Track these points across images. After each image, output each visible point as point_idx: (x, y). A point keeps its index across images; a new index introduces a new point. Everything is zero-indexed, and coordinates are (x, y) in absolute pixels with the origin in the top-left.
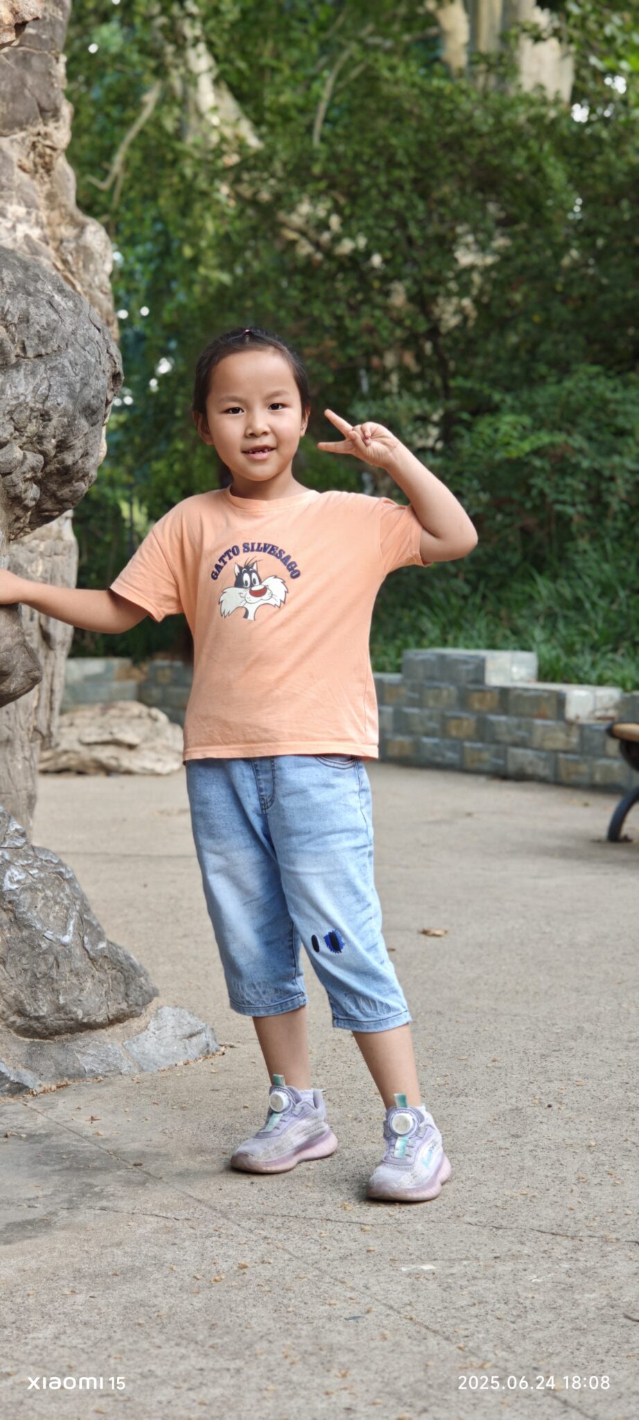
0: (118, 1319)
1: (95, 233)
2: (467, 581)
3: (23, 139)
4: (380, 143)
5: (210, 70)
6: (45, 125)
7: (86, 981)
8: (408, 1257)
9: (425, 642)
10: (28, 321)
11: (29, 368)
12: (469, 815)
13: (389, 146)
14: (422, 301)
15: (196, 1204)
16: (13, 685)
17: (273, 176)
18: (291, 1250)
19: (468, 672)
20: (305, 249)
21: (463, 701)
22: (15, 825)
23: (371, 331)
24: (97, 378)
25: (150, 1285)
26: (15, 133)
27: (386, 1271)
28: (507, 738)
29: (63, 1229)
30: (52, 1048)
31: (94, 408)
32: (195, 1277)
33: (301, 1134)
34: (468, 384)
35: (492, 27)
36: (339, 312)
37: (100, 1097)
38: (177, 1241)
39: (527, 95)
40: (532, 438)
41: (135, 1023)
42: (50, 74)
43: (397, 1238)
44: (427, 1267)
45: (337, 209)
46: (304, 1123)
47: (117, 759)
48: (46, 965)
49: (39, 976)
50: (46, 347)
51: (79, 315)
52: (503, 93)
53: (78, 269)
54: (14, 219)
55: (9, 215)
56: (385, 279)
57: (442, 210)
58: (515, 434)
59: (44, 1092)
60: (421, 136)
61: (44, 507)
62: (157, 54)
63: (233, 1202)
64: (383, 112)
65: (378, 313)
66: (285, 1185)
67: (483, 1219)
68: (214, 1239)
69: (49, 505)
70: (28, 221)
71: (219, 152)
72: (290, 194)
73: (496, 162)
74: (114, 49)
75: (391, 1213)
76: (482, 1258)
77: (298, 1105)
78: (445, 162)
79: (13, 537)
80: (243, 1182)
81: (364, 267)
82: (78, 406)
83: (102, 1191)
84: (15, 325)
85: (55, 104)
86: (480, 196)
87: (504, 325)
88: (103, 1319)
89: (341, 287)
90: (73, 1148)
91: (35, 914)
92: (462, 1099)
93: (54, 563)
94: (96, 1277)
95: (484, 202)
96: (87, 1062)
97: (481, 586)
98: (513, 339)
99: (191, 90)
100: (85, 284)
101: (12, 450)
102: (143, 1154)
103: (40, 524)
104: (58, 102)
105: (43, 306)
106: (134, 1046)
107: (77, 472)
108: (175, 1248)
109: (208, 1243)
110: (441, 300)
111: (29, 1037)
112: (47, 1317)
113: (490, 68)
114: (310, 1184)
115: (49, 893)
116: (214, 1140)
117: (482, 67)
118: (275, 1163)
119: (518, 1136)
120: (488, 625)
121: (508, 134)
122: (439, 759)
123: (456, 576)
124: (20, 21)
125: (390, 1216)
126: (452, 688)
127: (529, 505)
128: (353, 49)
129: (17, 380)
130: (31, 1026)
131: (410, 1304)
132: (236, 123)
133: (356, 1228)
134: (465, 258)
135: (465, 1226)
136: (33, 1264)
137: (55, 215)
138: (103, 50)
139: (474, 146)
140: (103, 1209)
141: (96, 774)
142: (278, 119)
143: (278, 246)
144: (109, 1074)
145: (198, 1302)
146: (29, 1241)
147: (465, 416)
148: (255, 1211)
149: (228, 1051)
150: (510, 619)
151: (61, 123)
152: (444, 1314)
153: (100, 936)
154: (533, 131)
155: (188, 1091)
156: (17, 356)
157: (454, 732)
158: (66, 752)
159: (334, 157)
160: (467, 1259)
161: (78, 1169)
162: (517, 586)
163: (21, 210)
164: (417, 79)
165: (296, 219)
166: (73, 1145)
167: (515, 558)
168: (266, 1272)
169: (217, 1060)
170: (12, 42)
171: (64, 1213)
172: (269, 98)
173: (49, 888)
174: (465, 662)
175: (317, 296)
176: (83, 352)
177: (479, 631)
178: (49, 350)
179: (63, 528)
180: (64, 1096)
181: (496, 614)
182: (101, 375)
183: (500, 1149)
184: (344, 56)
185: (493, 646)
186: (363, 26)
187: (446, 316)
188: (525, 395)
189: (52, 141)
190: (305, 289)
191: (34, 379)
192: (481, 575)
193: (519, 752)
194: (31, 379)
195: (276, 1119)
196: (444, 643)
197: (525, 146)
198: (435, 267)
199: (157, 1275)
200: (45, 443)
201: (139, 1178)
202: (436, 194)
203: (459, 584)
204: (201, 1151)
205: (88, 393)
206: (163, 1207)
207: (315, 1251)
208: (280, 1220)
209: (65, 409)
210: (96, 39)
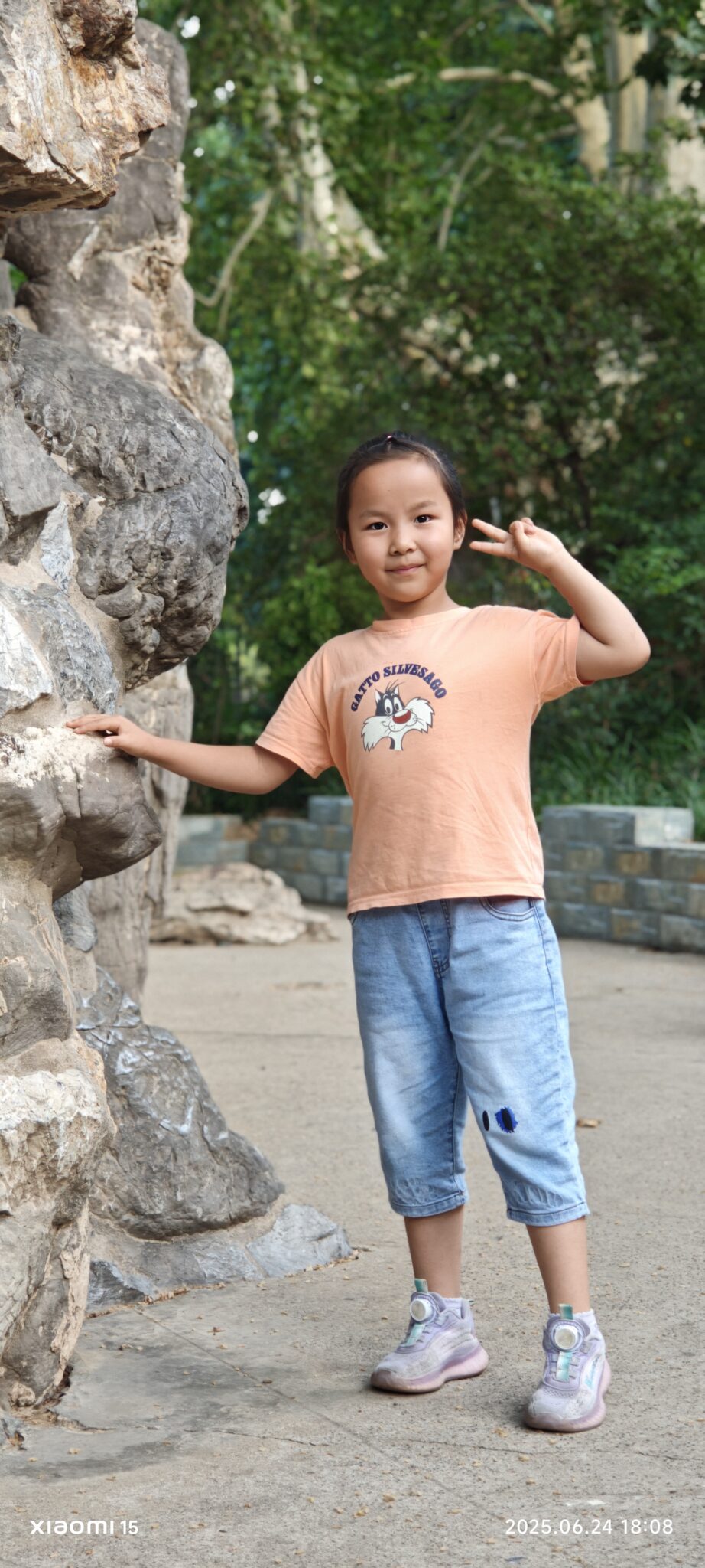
0: (252, 1556)
1: (215, 355)
2: (612, 730)
3: (138, 255)
4: (515, 252)
5: (327, 174)
6: (162, 238)
7: (206, 1175)
8: (573, 1491)
9: (567, 798)
10: (148, 452)
11: (149, 503)
12: (619, 990)
13: (523, 255)
14: (560, 424)
15: (334, 1428)
16: (131, 848)
17: (397, 289)
18: (441, 1480)
19: (616, 831)
20: (431, 368)
21: (611, 863)
22: (128, 1003)
23: (505, 456)
24: (222, 513)
25: (286, 1518)
26: (129, 248)
27: (549, 1506)
28: (659, 905)
29: (187, 1454)
30: (168, 1250)
31: (219, 545)
32: (335, 1510)
33: (447, 1348)
34: (614, 513)
35: (635, 125)
36: (470, 436)
37: (222, 1305)
38: (314, 1469)
39: (676, 198)
40: (685, 572)
41: (259, 1223)
42: (167, 184)
43: (559, 1469)
44: (595, 1502)
45: (467, 325)
46: (449, 1334)
47: (227, 927)
48: (163, 1157)
49: (155, 1169)
50: (167, 480)
51: (202, 444)
52: (649, 196)
53: (196, 394)
54: (128, 341)
55: (123, 336)
56: (520, 400)
57: (582, 324)
58: (666, 568)
59: (161, 1299)
60: (560, 244)
61: (164, 653)
62: (270, 158)
63: (375, 1425)
64: (515, 219)
65: (512, 437)
66: (431, 1407)
67: (655, 1448)
68: (355, 1467)
69: (169, 651)
70: (143, 343)
71: (339, 264)
72: (416, 310)
73: (642, 271)
74: (221, 153)
75: (552, 1441)
76: (656, 1492)
77: (442, 1314)
78: (586, 272)
79: (130, 686)
80: (385, 1403)
81: (497, 387)
82: (202, 544)
83: (229, 1411)
84: (134, 456)
85: (172, 216)
86: (623, 309)
87: (651, 448)
88: (236, 1556)
89: (471, 409)
90: (194, 1363)
91: (150, 1101)
92: (626, 1311)
93: (168, 713)
94: (227, 1508)
95: (630, 314)
96: (207, 1266)
97: (629, 736)
98: (661, 465)
99: (306, 195)
100: (204, 410)
101: (130, 592)
102: (273, 1371)
103: (158, 673)
104: (175, 214)
105: (164, 436)
106: (259, 1249)
107: (200, 616)
108: (312, 1477)
109: (348, 1471)
110: (581, 422)
111: (144, 1238)
112: (173, 1554)
113: (636, 169)
114: (459, 1407)
115: (165, 1077)
116: (349, 1355)
117: (625, 169)
118: (421, 1380)
119: (690, 1355)
120: (636, 780)
121: (656, 241)
122: (583, 928)
123: (600, 725)
124: (144, 129)
125: (551, 1444)
126: (599, 850)
127: (681, 646)
128: (483, 151)
129: (136, 516)
130: (146, 1226)
131: (578, 1544)
132: (355, 234)
133: (513, 1457)
134: (607, 377)
135: (636, 1456)
136: (156, 1493)
137: (172, 336)
138: (209, 154)
139: (618, 254)
140: (230, 1432)
141: (204, 943)
142: (401, 228)
143: (402, 366)
144: (231, 1280)
145: (341, 1538)
146: (151, 1467)
147: (610, 548)
148: (399, 1436)
149: (362, 1255)
150: (661, 771)
151: (178, 236)
152: (616, 1555)
153: (221, 1126)
154: (683, 238)
155: (319, 1299)
156: (136, 490)
157: (600, 898)
158: (172, 919)
159: (465, 269)
160: (639, 1493)
161: (202, 1387)
162: (668, 736)
163: (135, 331)
164: (556, 183)
165: (423, 337)
166: (196, 1360)
167: (666, 705)
168: (415, 1506)
169: (350, 1264)
170: (136, 151)
171: (188, 1436)
172: (390, 206)
173: (165, 1071)
174: (613, 820)
175: (445, 419)
176: (207, 485)
177: (626, 785)
178: (171, 483)
179: (180, 675)
180: (183, 1304)
181: (645, 766)
182: (226, 510)
183: (671, 1368)
184: (474, 157)
185: (642, 802)
186: (493, 125)
187: (587, 440)
188: (676, 525)
189: (168, 256)
190: (433, 412)
191: (155, 515)
192: (628, 723)
193: (673, 921)
194: (151, 515)
195: (419, 1330)
196: (588, 799)
197: (674, 254)
198: (576, 386)
199: (293, 1508)
200: (166, 584)
201: (269, 1398)
202: (576, 307)
203: (606, 735)
204: (337, 1367)
205: (213, 529)
206: (295, 1429)
207: (469, 1483)
208: (427, 1447)
209: (187, 547)
210: (201, 141)
